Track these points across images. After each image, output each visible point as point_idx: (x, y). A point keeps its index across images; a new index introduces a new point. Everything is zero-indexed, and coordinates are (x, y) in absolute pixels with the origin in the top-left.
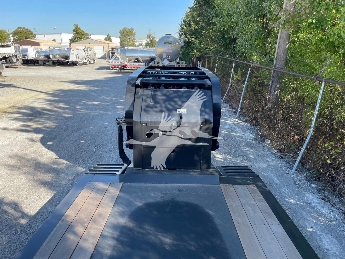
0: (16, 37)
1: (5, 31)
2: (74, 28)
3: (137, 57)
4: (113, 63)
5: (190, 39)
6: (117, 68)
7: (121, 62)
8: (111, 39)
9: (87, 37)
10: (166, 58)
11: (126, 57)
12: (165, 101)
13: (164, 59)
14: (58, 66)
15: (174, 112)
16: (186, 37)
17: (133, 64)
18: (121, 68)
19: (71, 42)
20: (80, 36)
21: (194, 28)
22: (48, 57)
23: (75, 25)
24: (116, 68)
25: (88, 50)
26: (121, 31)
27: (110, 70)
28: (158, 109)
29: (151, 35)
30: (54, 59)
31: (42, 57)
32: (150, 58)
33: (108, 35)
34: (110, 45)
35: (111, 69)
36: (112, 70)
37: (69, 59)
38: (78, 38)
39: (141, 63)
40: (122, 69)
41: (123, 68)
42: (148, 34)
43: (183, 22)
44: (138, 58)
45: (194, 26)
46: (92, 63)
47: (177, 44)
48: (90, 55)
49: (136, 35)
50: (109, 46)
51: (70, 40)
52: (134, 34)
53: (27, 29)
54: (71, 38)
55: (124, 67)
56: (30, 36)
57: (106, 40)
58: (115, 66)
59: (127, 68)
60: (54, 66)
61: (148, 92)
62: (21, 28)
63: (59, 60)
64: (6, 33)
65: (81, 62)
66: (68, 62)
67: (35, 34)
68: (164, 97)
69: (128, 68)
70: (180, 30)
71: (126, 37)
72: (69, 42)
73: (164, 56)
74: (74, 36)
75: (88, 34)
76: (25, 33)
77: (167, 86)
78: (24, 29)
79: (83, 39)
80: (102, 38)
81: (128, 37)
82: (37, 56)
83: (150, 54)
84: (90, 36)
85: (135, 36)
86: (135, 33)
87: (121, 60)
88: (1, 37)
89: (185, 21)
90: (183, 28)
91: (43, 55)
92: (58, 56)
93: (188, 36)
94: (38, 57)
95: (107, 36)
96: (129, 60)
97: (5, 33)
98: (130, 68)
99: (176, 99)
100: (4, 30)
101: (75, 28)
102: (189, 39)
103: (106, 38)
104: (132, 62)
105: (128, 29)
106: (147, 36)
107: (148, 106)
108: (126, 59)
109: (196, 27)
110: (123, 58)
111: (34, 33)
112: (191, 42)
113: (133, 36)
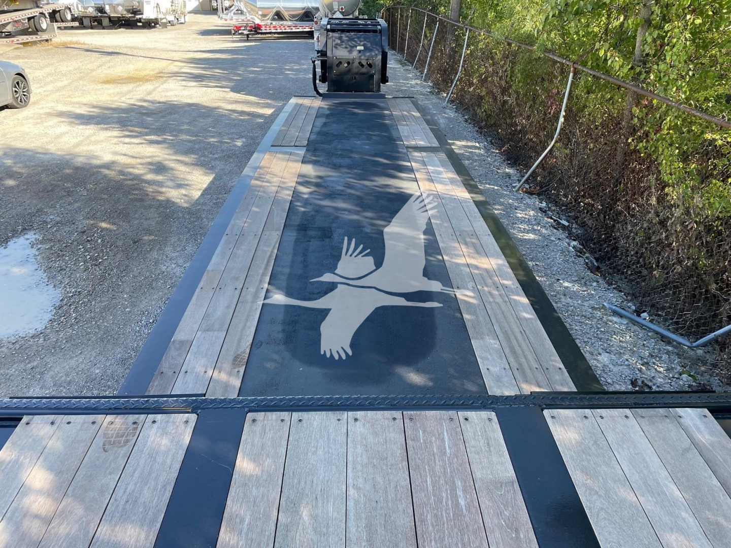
3: (278, 10)
4: (234, 22)
6: (244, 30)
7: (249, 18)
10: (339, 10)
11: (257, 9)
12: (348, 41)
13: (336, 12)
14: (120, 28)
15: (355, 48)
17: (271, 23)
18: (251, 31)
22: (101, 10)
24: (243, 32)
27: (231, 36)
28: (344, 46)
30: (113, 14)
31: (91, 10)
32: (303, 11)
35: (233, 32)
36: (234, 36)
37: (142, 14)
39: (286, 20)
40: (253, 33)
41: (255, 31)
44: (279, 12)
46: (182, 23)
48: (177, 5)
55: (256, 29)
58: (238, 28)
59: (263, 31)
60: (112, 29)
61: (336, 35)
63: (123, 17)
65: (164, 21)
66: (140, 20)
68: (347, 38)
69: (265, 31)
73: (336, 7)
77: (348, 31)
82: (80, 9)
83: (303, 3)
87: (247, 14)
91: (92, 7)
92: (120, 8)
94: (83, 10)
96: (264, 16)
98: (268, 31)
99: (356, 40)
104: (268, 19)
107: (337, 44)
108: (257, 13)
110: (252, 10)
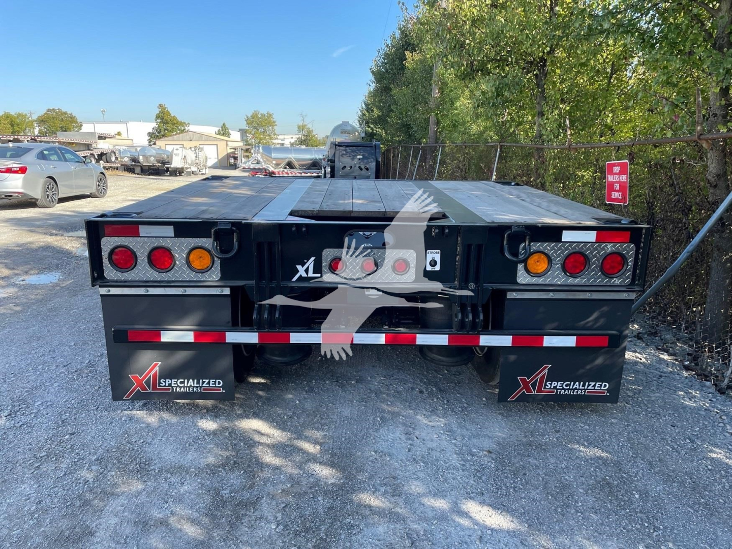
0: (45, 128)
1: (26, 115)
2: (157, 111)
3: (289, 160)
5: (375, 129)
7: (264, 166)
8: (229, 132)
9: (183, 128)
11: (272, 160)
12: (351, 152)
15: (356, 157)
16: (369, 127)
17: (283, 170)
19: (151, 137)
20: (170, 127)
21: (378, 115)
22: (135, 160)
23: (160, 106)
25: (197, 151)
26: (248, 117)
28: (348, 156)
29: (306, 125)
30: (146, 163)
31: (126, 160)
32: (312, 161)
33: (224, 125)
34: (229, 143)
37: (171, 164)
38: (165, 130)
39: (296, 169)
42: (301, 123)
43: (364, 106)
44: (291, 161)
45: (377, 113)
46: (203, 174)
47: (357, 133)
48: (200, 159)
49: (276, 125)
50: (227, 145)
51: (149, 133)
52: (272, 124)
53: (66, 113)
54: (151, 131)
56: (71, 127)
57: (219, 134)
62: (54, 109)
63: (153, 166)
64: (28, 119)
65: (189, 170)
66: (168, 169)
67: (80, 123)
70: (360, 117)
71: (258, 130)
72: (148, 138)
74: (157, 126)
75: (184, 123)
76: (62, 119)
78: (59, 112)
79: (175, 133)
80: (211, 130)
81: (261, 130)
83: (312, 154)
84: (189, 128)
85: (275, 127)
86: (274, 122)
87: (263, 163)
88: (19, 127)
89: (367, 105)
90: (364, 115)
91: (127, 157)
92: (152, 159)
93: (372, 126)
94: (119, 159)
95: (222, 127)
96: (277, 165)
97: (25, 120)
99: (357, 151)
100: (24, 114)
101: (160, 112)
102: (372, 129)
103: (219, 131)
104: (281, 167)
105: (262, 115)
106: (299, 127)
107: (342, 155)
109: (380, 114)
110: (267, 160)
111: (79, 121)
112: (375, 134)
113: (270, 128)
